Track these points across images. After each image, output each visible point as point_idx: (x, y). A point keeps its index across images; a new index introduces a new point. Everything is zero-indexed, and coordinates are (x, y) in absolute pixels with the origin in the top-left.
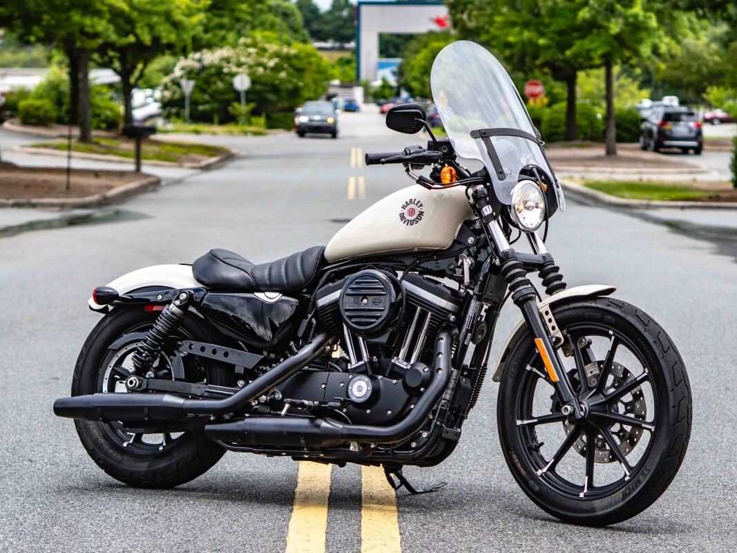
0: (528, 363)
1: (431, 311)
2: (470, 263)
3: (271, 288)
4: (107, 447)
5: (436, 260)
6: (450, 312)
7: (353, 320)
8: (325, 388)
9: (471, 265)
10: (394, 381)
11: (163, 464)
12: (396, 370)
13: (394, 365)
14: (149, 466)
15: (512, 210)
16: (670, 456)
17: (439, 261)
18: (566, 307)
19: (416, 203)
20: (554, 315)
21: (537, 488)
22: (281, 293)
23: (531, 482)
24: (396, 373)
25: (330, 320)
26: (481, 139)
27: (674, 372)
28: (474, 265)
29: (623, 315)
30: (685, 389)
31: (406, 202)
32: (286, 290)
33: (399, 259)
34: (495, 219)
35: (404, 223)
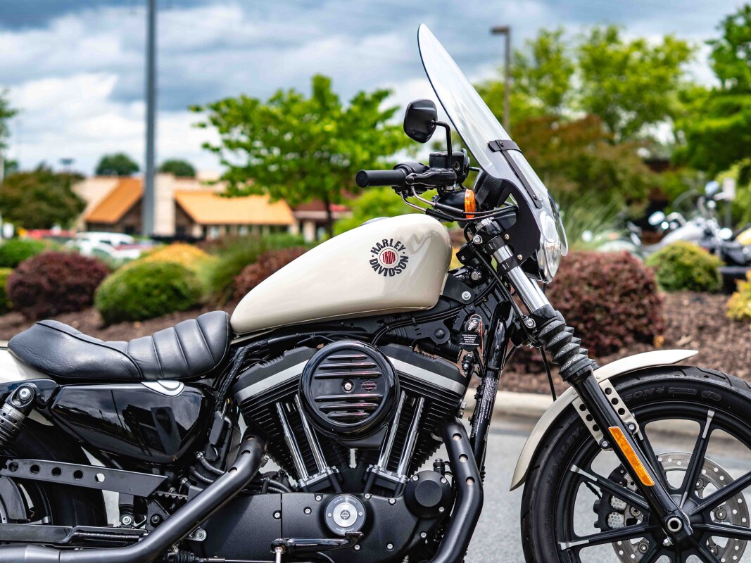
0: (574, 462)
3: (162, 372)
5: (415, 325)
6: (459, 396)
7: (333, 414)
8: (281, 517)
10: (392, 501)
12: (379, 483)
13: (376, 476)
15: (541, 250)
17: (420, 326)
18: (635, 382)
19: (394, 244)
20: (619, 392)
22: (180, 381)
24: (385, 489)
25: (268, 417)
26: (499, 153)
29: (733, 388)
31: (378, 244)
32: (187, 374)
33: (355, 326)
34: (519, 265)
35: (380, 272)
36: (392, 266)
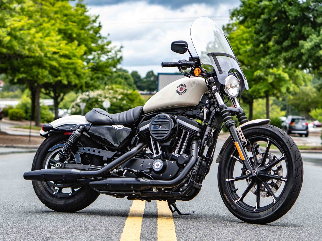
0: (231, 154)
1: (189, 131)
2: (207, 111)
3: (119, 123)
4: (46, 194)
5: (192, 110)
6: (197, 132)
7: (155, 135)
8: (142, 165)
9: (207, 112)
10: (173, 162)
11: (71, 201)
12: (173, 157)
13: (173, 155)
14: (64, 202)
15: (225, 88)
16: (293, 192)
17: (193, 111)
19: (183, 85)
20: (243, 132)
21: (235, 208)
22: (124, 125)
23: (232, 206)
24: (173, 159)
25: (145, 137)
26: (212, 57)
27: (295, 155)
28: (208, 112)
29: (273, 131)
30: (300, 162)
31: (179, 85)
32: (126, 124)
33: (176, 111)
34: (218, 91)
35: (178, 94)
36: (182, 92)
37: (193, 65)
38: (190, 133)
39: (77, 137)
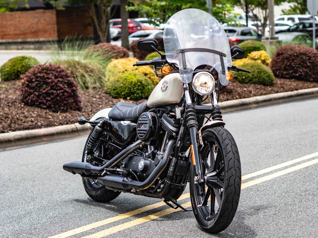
1: (167, 131)
3: (127, 119)
4: (87, 184)
6: (173, 131)
7: (139, 134)
10: (153, 162)
13: (158, 154)
14: (96, 193)
19: (166, 82)
21: (197, 213)
22: (130, 121)
23: (195, 210)
26: (181, 53)
27: (229, 163)
29: (217, 135)
30: (234, 171)
32: (133, 120)
34: (187, 90)
35: (162, 91)
36: (164, 89)
37: (163, 63)
38: (167, 133)
39: (97, 131)
